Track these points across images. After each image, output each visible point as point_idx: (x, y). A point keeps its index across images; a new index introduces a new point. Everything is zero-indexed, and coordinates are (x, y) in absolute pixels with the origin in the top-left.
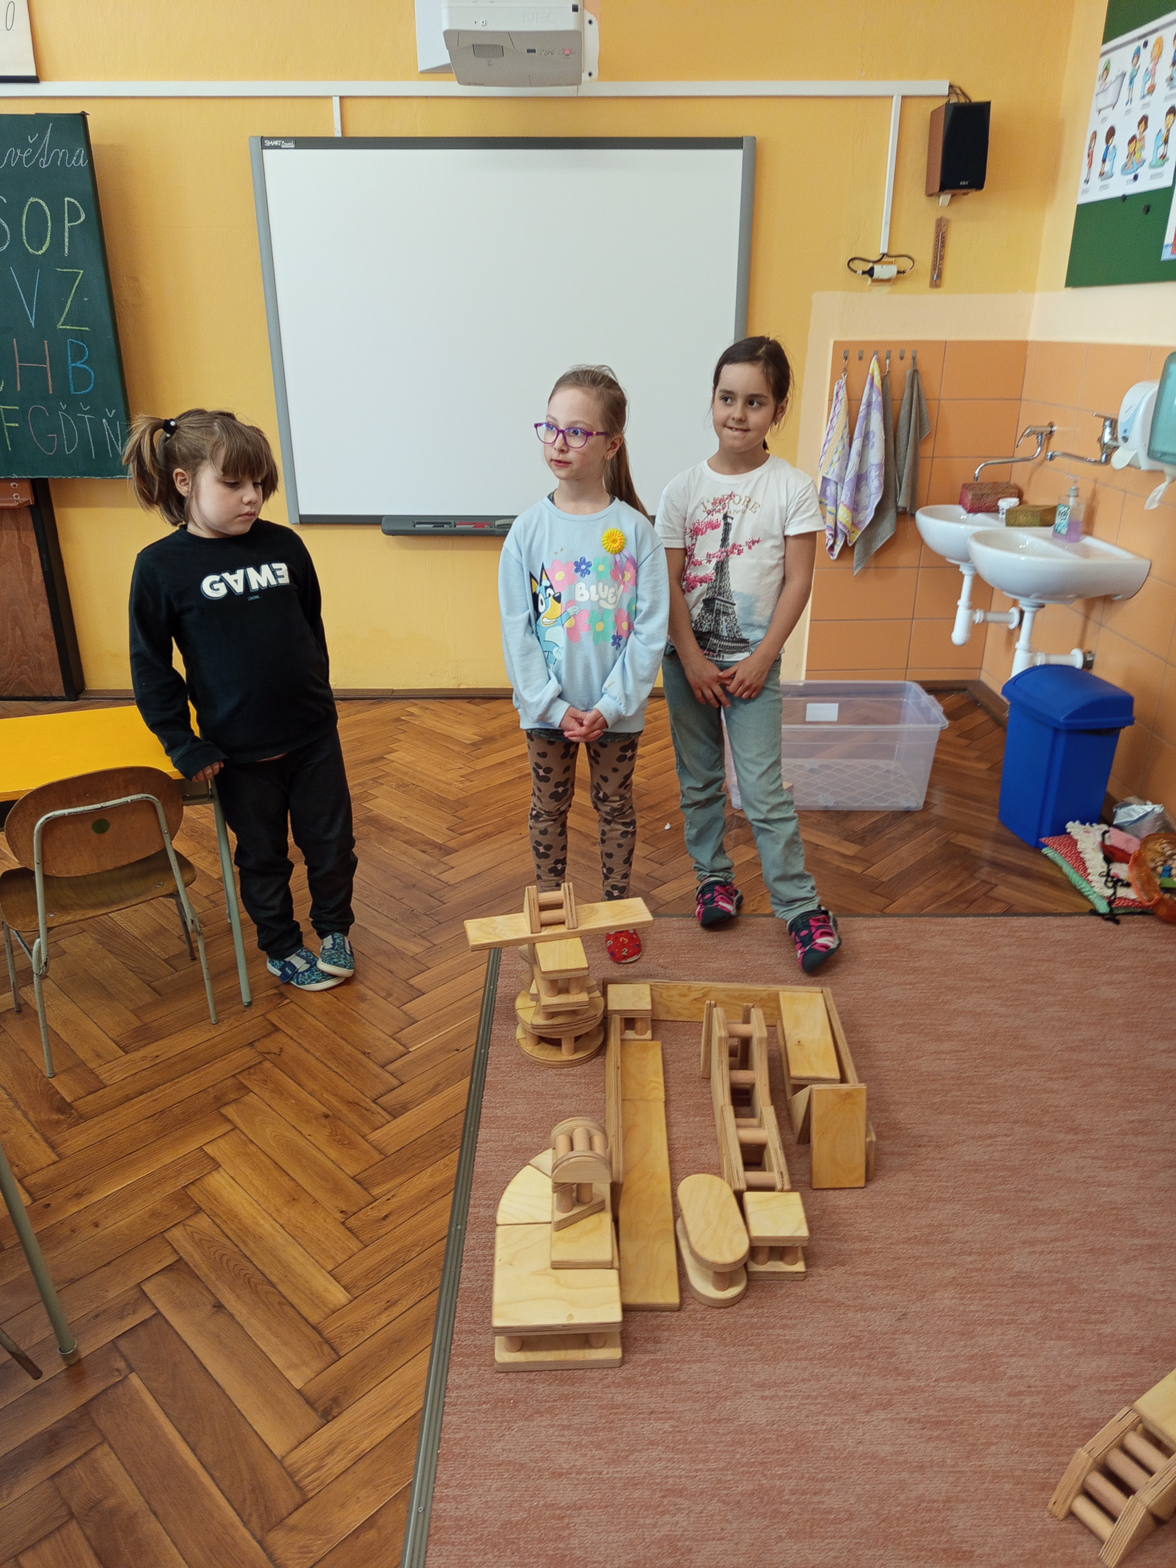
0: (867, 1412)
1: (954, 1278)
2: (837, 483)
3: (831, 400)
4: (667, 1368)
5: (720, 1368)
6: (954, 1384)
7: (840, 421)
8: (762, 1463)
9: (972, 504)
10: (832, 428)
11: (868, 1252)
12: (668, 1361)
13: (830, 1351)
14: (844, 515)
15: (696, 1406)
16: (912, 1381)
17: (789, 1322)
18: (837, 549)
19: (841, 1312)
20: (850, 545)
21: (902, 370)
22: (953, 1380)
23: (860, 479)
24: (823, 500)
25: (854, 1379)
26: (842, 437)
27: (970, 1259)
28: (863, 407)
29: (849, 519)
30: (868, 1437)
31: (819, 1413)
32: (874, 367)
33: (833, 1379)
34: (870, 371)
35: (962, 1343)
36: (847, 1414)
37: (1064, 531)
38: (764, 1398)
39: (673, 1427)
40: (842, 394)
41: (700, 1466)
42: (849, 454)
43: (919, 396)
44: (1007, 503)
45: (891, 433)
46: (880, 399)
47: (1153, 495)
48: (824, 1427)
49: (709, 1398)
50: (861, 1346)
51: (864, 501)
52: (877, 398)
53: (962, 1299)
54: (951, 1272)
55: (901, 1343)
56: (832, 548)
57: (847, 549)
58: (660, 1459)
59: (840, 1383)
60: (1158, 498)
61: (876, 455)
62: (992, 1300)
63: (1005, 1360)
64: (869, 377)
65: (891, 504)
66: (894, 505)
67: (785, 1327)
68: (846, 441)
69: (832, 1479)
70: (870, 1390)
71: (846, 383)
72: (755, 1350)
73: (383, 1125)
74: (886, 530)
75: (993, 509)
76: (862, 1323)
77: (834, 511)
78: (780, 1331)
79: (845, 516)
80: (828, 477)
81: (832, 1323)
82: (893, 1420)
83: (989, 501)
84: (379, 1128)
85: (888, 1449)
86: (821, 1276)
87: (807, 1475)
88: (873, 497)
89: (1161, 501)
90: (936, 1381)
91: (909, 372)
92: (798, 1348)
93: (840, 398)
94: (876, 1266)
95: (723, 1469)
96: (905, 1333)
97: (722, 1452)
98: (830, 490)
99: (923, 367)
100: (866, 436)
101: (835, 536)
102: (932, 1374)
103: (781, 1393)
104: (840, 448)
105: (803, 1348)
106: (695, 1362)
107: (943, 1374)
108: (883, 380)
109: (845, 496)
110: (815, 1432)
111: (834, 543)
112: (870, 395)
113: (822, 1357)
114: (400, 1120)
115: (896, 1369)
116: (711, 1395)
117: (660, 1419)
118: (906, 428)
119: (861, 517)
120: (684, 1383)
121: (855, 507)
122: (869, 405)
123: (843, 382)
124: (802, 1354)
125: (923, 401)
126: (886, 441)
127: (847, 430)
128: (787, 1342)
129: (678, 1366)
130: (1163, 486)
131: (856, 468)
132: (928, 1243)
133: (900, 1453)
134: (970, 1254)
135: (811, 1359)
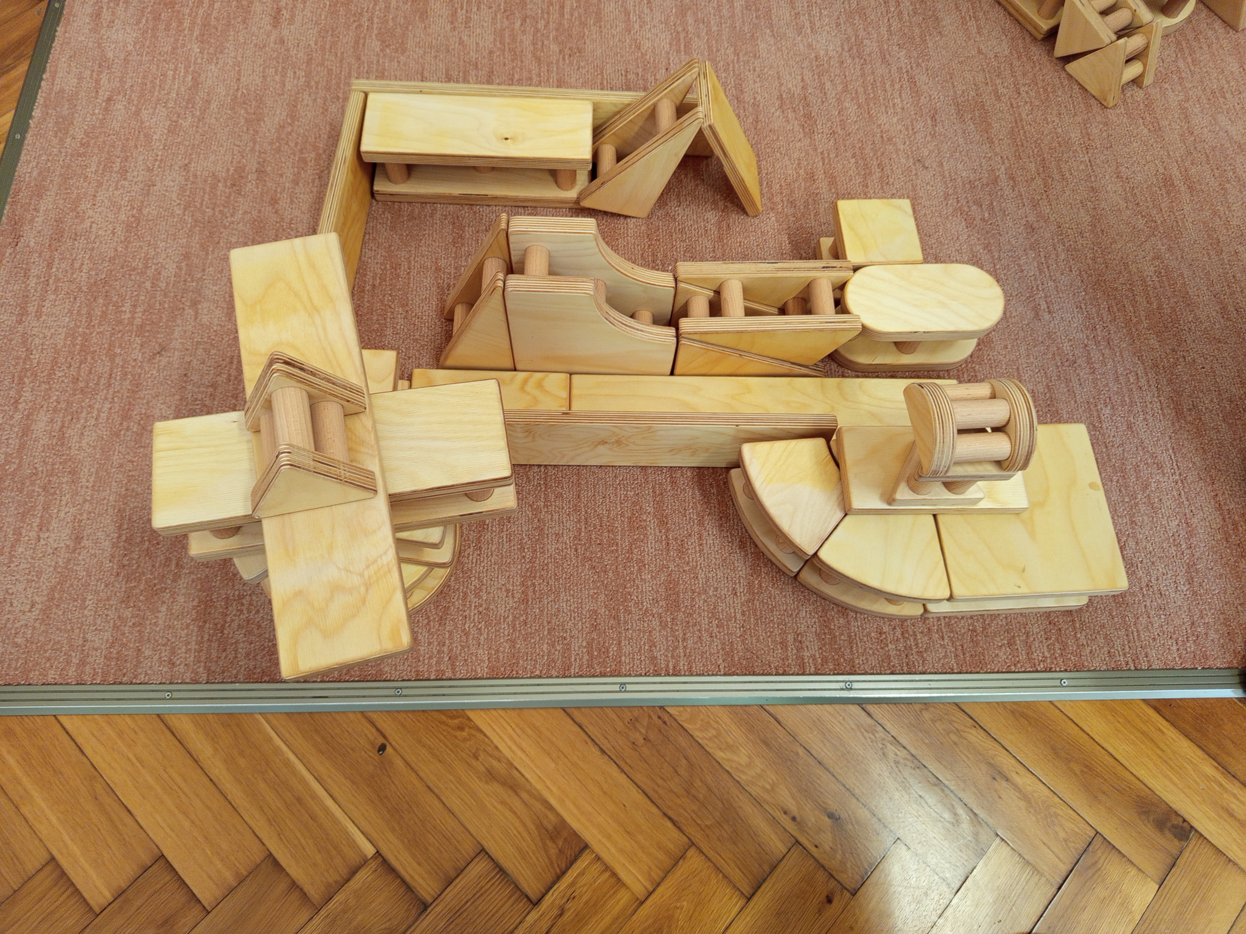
15: (1075, 379)
30: (1073, 226)
54: (851, 107)
55: (956, 173)
70: (1021, 214)
73: (607, 868)
84: (614, 874)
85: (1082, 213)
95: (1143, 361)
97: (1123, 359)
114: (589, 834)
132: (809, 117)
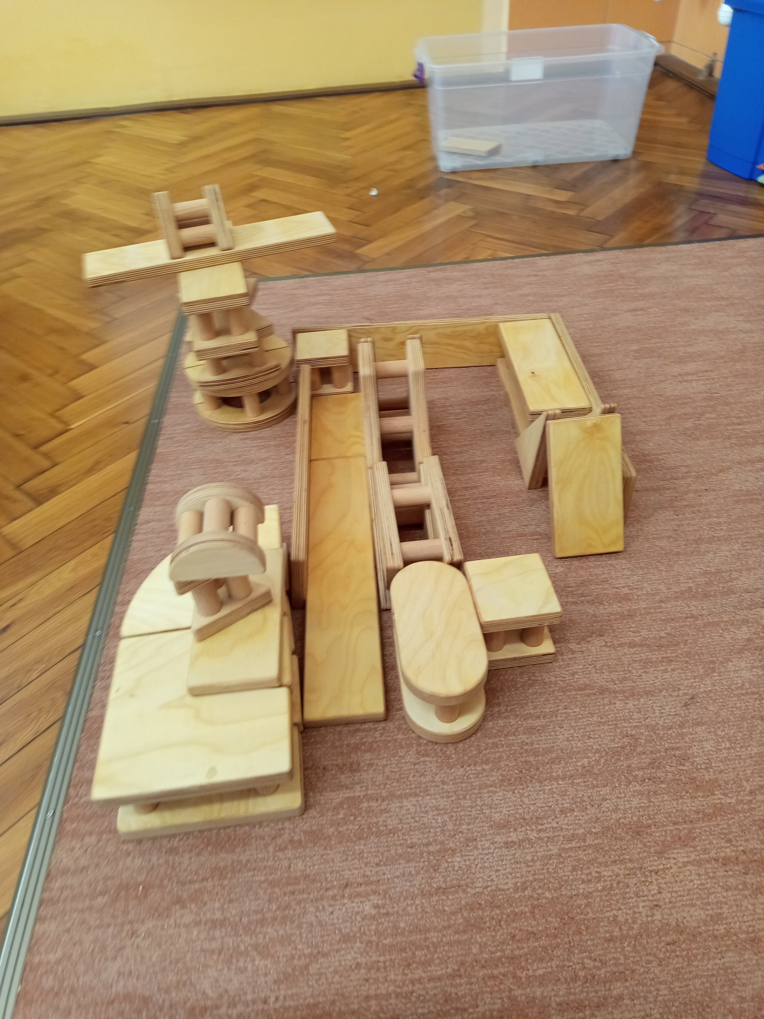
0: (660, 854)
1: (749, 640)
4: (369, 811)
5: (443, 803)
8: (512, 959)
11: (631, 615)
12: (370, 798)
13: (597, 761)
15: (411, 868)
16: (718, 797)
17: (537, 723)
19: (606, 701)
25: (635, 802)
30: (666, 895)
31: (591, 862)
33: (606, 804)
36: (631, 861)
38: (508, 845)
39: (377, 907)
41: (419, 973)
48: (599, 886)
49: (429, 853)
50: (639, 749)
54: (744, 633)
55: (693, 740)
58: (358, 965)
59: (616, 810)
67: (531, 730)
69: (621, 976)
70: (659, 818)
72: (492, 770)
76: (636, 716)
78: (524, 737)
81: (595, 719)
82: (699, 863)
85: (698, 914)
86: (573, 652)
87: (582, 974)
90: (751, 792)
92: (552, 761)
94: (644, 633)
95: (452, 977)
96: (698, 724)
97: (450, 944)
102: (745, 784)
103: (533, 835)
105: (558, 760)
106: (407, 796)
110: (588, 896)
113: (587, 772)
114: (45, 507)
115: (693, 780)
116: (431, 848)
117: (359, 895)
120: (393, 831)
124: (558, 770)
128: (536, 753)
129: (384, 805)
132: (706, 596)
133: (717, 918)
135: (572, 776)
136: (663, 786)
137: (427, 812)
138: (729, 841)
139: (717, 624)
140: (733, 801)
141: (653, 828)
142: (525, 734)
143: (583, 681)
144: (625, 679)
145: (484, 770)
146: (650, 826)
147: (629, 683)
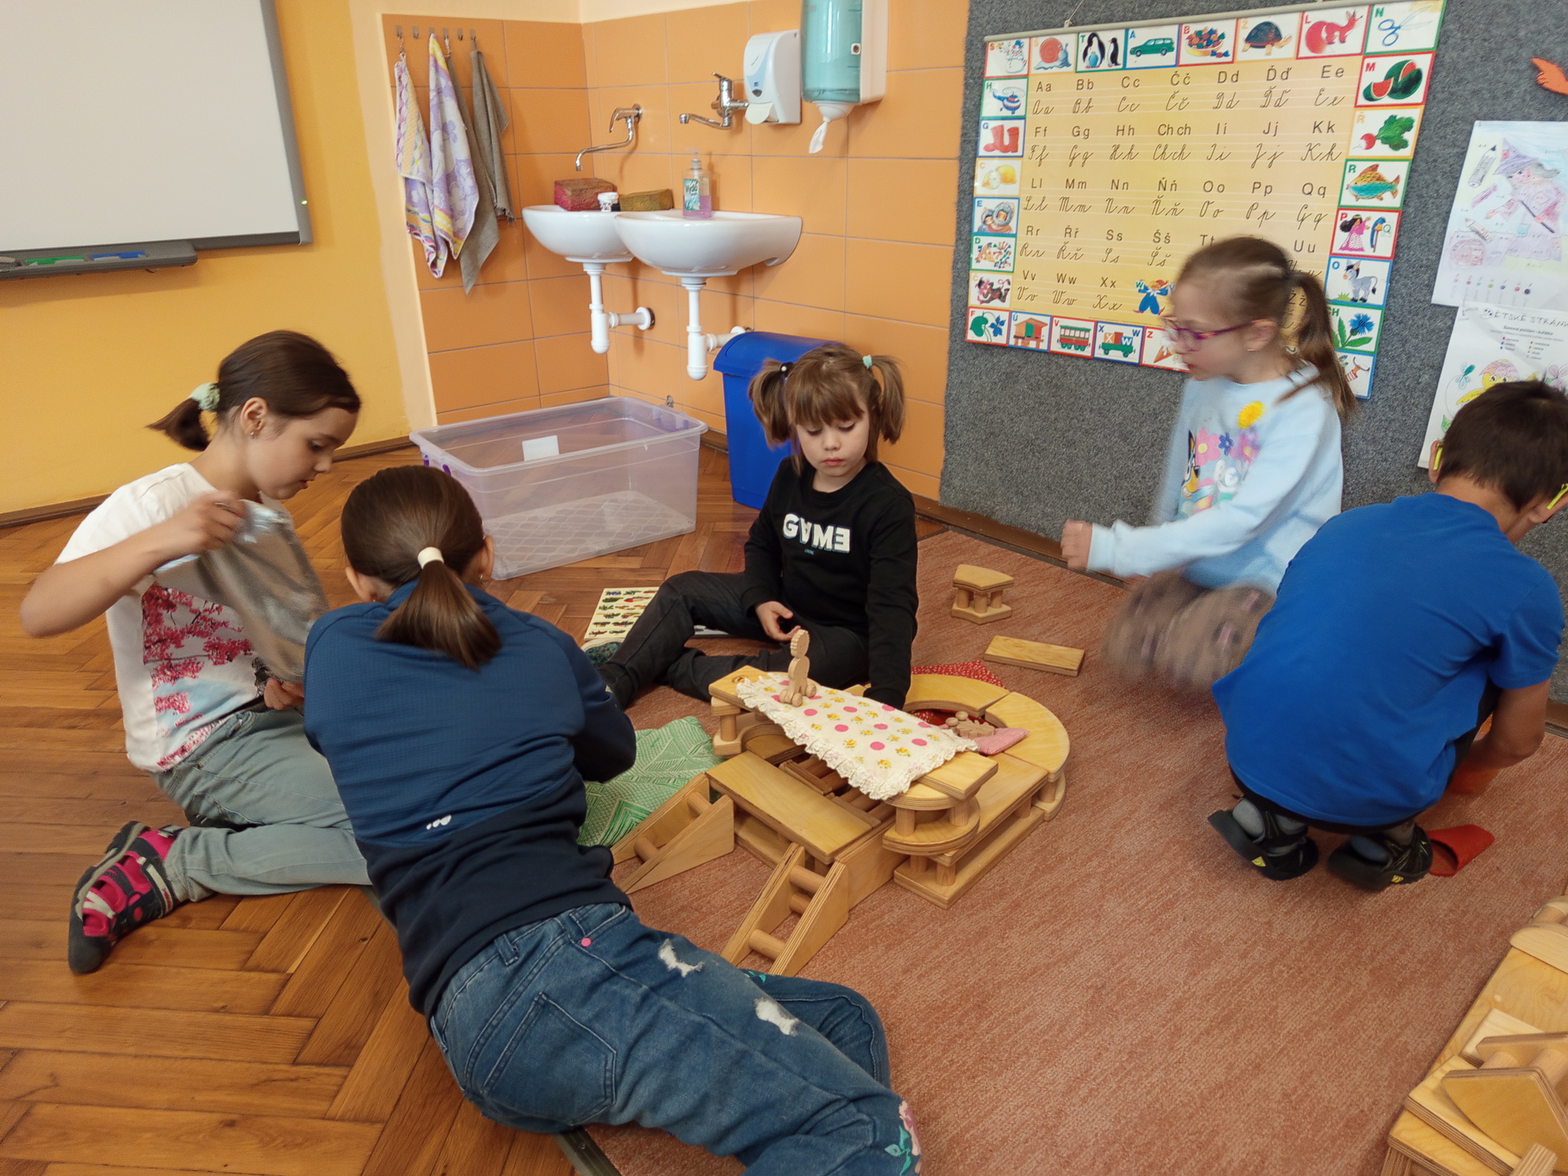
0: (1172, 1049)
1: (1101, 887)
2: (424, 184)
3: (393, 87)
6: (1199, 978)
7: (411, 111)
9: (573, 201)
10: (402, 120)
11: (1017, 905)
13: (1087, 1015)
14: (441, 221)
17: (1027, 1011)
18: (442, 264)
20: (455, 258)
21: (463, 51)
22: (1195, 975)
23: (449, 179)
24: (411, 208)
26: (418, 130)
27: (1095, 863)
28: (432, 95)
29: (449, 226)
32: (434, 46)
33: (1116, 1039)
34: (431, 52)
35: (1167, 937)
37: (697, 207)
40: (406, 79)
42: (430, 151)
43: (488, 81)
44: (606, 198)
45: (470, 125)
46: (450, 84)
47: (815, 137)
49: (1041, 1138)
50: (1103, 993)
51: (460, 205)
52: (445, 83)
53: (1125, 900)
56: (434, 264)
57: (452, 263)
59: (1125, 1038)
60: (821, 139)
61: (460, 150)
62: (1145, 887)
63: (1208, 932)
64: (431, 59)
65: (488, 206)
66: (492, 208)
67: (1028, 1019)
68: (423, 134)
69: (1214, 1133)
71: (408, 65)
72: (1029, 1060)
74: (490, 237)
75: (596, 207)
76: (1082, 972)
77: (428, 218)
78: (1028, 1026)
79: (445, 222)
80: (413, 177)
81: (1060, 988)
82: (1196, 1042)
83: (587, 197)
86: (1005, 950)
87: (1194, 1146)
88: (469, 199)
89: (825, 142)
90: (1185, 983)
91: (473, 54)
93: (404, 83)
94: (1037, 913)
96: (1122, 957)
98: (418, 194)
99: (485, 50)
100: (444, 128)
101: (436, 248)
102: (1176, 979)
103: (1093, 1085)
104: (419, 143)
105: (1062, 1030)
106: (990, 1112)
107: (1183, 974)
108: (447, 61)
109: (438, 198)
110: (1156, 1100)
111: (437, 257)
112: (437, 80)
113: (1087, 1025)
115: (1149, 994)
116: (1040, 1134)
118: (485, 119)
119: (459, 224)
120: (1005, 1140)
121: (453, 213)
122: (439, 92)
123: (403, 64)
124: (1068, 1034)
125: (495, 89)
126: (467, 132)
127: (421, 122)
128: (1044, 1032)
129: (981, 1128)
130: (823, 127)
131: (442, 166)
133: (1231, 1067)
134: (1090, 859)
135: (1080, 1034)
136: (1137, 1007)
137: (1014, 1114)
138: (1199, 1019)
139: (1073, 885)
140: (1180, 994)
141: (1155, 1037)
142: (1026, 1024)
143: (1029, 967)
144: (1053, 952)
145: (1023, 1062)
146: (1152, 1037)
147: (1058, 952)
